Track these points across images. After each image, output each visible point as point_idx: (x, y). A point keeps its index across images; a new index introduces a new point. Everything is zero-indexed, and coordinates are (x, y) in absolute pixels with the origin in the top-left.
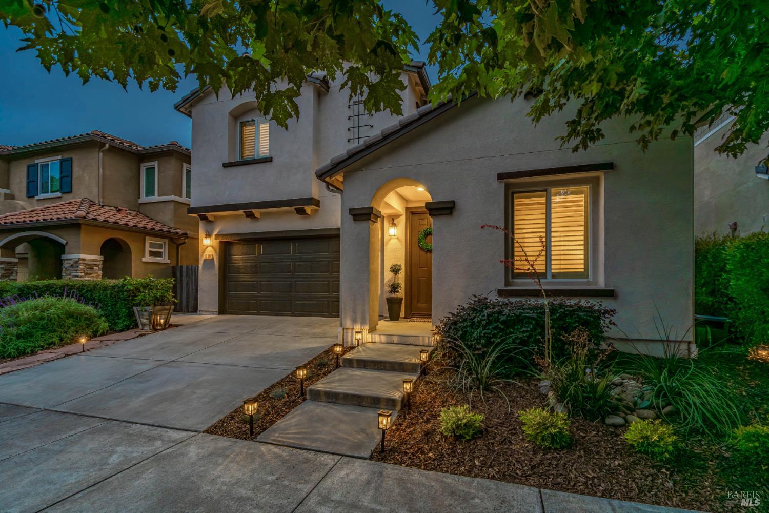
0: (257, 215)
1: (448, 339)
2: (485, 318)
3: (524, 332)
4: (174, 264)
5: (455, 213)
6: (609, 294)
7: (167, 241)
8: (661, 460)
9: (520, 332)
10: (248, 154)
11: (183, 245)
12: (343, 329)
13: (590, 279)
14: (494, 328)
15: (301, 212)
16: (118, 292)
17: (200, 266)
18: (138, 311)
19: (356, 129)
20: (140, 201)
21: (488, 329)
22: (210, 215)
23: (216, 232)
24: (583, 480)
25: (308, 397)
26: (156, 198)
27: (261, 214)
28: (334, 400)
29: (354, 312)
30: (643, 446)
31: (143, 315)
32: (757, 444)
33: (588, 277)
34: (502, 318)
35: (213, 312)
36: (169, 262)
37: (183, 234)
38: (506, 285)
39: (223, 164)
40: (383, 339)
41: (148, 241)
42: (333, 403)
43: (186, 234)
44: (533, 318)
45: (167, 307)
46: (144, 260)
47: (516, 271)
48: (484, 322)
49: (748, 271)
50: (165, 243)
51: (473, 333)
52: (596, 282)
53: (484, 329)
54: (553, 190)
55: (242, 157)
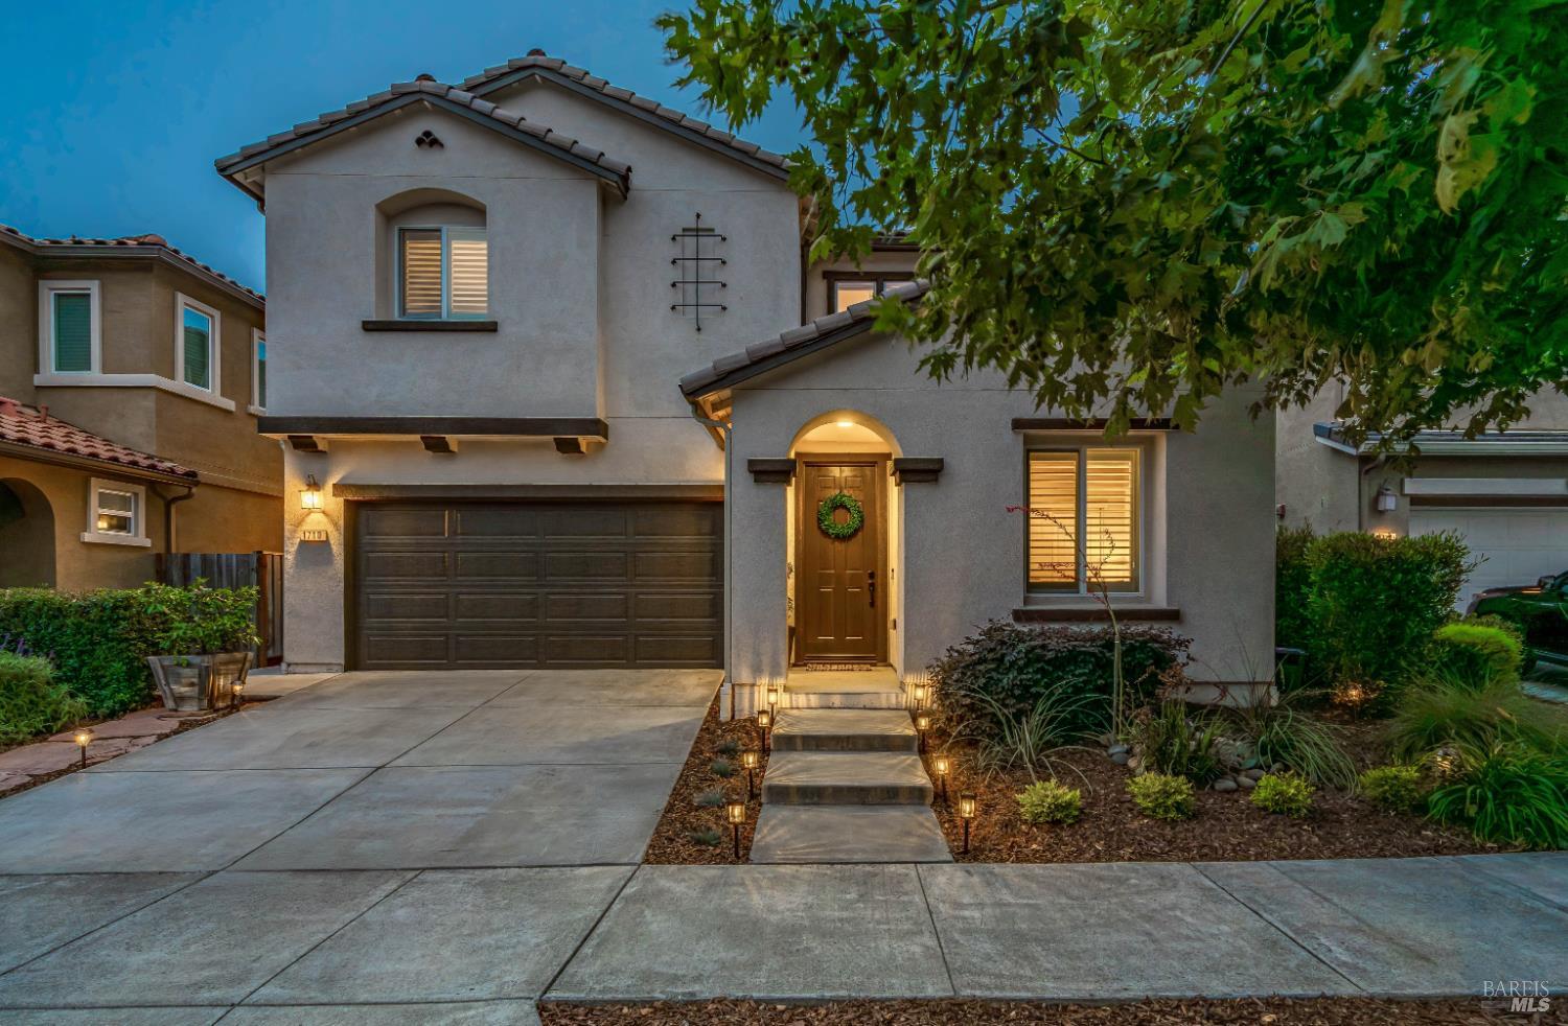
0: (454, 447)
1: (963, 692)
2: (1022, 655)
3: (1080, 675)
4: (161, 549)
5: (943, 480)
6: (1173, 616)
7: (143, 488)
8: (1299, 818)
9: (1073, 675)
10: (416, 306)
11: (185, 502)
12: (733, 686)
13: (1141, 593)
14: (1036, 672)
15: (568, 448)
16: (101, 621)
17: (289, 558)
18: (163, 667)
19: (691, 288)
20: (38, 380)
21: (1028, 673)
22: (321, 439)
23: (334, 479)
24: (1229, 847)
25: (763, 799)
26: (95, 376)
27: (460, 443)
28: (816, 799)
29: (757, 654)
30: (1277, 804)
31: (179, 675)
32: (1386, 787)
33: (1137, 590)
34: (1050, 655)
35: (329, 667)
36: (148, 543)
37: (188, 474)
38: (1026, 602)
39: (364, 322)
40: (814, 700)
41: (97, 488)
42: (814, 804)
43: (193, 474)
44: (1093, 655)
45: (239, 655)
46: (87, 537)
47: (1031, 581)
48: (1021, 663)
49: (1336, 584)
50: (136, 495)
51: (1001, 681)
52: (1149, 598)
53: (1019, 674)
54: (1090, 451)
55: (403, 310)
